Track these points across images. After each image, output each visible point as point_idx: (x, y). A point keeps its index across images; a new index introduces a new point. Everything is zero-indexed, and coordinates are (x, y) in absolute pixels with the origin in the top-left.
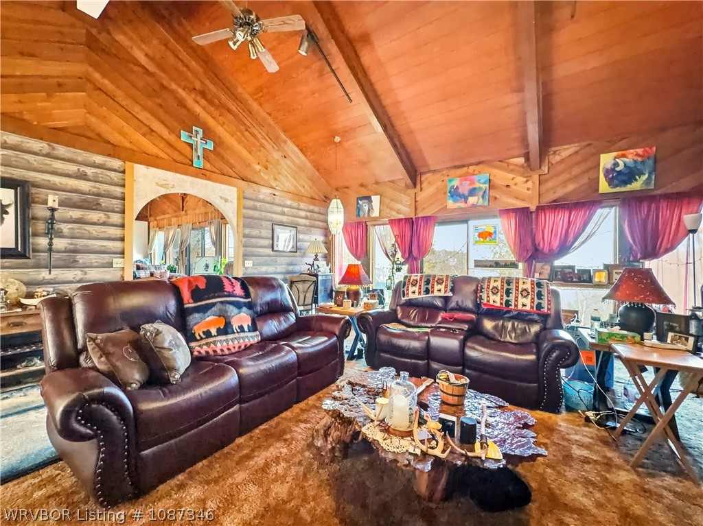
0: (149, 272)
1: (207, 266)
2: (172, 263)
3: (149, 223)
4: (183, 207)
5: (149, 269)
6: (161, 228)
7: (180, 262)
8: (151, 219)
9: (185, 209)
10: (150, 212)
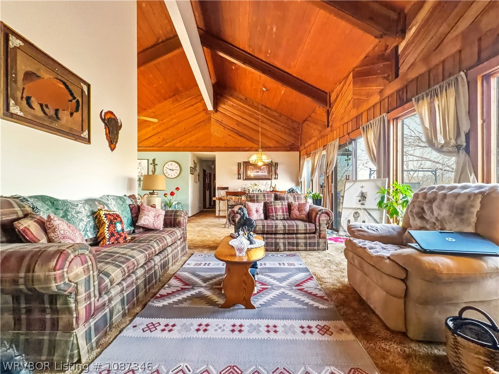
0: (286, 204)
1: (363, 196)
2: (316, 191)
3: (300, 152)
4: (328, 122)
5: (288, 199)
6: (308, 155)
7: (325, 190)
8: (302, 148)
9: (330, 124)
10: (301, 142)
